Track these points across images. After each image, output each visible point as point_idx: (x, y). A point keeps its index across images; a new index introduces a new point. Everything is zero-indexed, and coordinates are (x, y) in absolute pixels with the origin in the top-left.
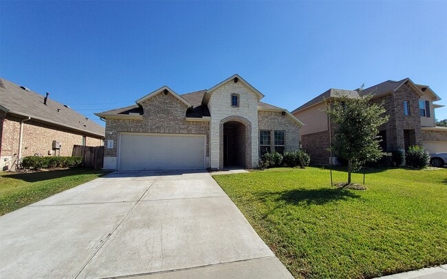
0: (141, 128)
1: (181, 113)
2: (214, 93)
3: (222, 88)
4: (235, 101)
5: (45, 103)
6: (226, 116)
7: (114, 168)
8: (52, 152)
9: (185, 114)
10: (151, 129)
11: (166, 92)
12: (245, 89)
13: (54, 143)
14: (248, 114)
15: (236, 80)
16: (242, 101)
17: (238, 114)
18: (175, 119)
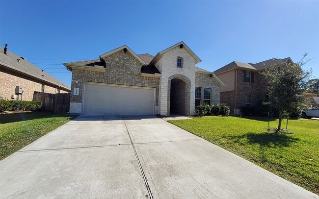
0: (103, 79)
1: (137, 70)
2: (165, 55)
3: (171, 52)
4: (180, 62)
5: (5, 53)
6: (173, 74)
7: (80, 112)
8: (15, 96)
9: (140, 70)
10: (112, 81)
11: (125, 50)
12: (188, 54)
13: (17, 88)
14: (189, 74)
15: (181, 46)
16: (185, 63)
17: (182, 73)
18: (132, 74)
